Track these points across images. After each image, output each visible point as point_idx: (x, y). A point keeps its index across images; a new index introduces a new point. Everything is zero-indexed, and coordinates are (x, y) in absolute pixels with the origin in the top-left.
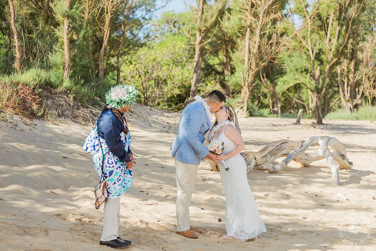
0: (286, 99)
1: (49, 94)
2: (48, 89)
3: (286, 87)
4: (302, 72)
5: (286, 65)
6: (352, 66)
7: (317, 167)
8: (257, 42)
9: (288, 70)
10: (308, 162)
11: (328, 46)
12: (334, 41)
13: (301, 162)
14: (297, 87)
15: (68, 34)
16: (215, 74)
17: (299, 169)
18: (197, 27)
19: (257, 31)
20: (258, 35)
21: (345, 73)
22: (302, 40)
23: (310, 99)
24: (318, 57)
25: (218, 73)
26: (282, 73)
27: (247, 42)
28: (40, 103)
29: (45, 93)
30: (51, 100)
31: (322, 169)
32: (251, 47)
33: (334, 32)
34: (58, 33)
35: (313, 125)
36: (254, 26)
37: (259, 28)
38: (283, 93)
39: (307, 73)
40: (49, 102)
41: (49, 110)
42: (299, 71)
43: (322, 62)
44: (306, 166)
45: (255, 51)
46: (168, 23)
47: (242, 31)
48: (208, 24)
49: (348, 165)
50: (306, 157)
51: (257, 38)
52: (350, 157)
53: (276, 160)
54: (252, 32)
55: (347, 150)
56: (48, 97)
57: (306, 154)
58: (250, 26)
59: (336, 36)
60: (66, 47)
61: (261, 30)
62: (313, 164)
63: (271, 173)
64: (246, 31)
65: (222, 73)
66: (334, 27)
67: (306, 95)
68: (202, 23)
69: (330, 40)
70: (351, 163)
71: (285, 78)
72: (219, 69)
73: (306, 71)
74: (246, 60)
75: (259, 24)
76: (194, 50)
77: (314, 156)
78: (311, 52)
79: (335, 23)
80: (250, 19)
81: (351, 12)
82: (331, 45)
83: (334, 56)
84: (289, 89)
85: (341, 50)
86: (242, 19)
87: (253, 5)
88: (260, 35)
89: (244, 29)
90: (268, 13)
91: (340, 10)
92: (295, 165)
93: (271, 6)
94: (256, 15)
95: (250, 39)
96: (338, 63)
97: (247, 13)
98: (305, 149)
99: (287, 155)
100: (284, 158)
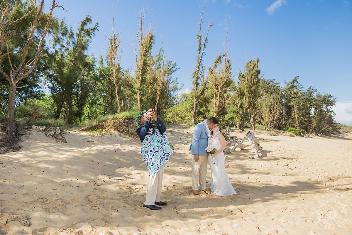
1: (131, 122)
2: (131, 120)
4: (233, 113)
5: (227, 110)
6: (254, 110)
7: (247, 150)
8: (218, 100)
9: (228, 112)
11: (245, 101)
12: (247, 99)
13: (240, 148)
14: (232, 118)
15: (139, 97)
16: (202, 115)
17: (239, 151)
18: (194, 95)
19: (218, 95)
20: (218, 97)
22: (234, 99)
23: (237, 122)
24: (241, 106)
25: (203, 114)
26: (226, 113)
27: (214, 100)
28: (127, 126)
29: (130, 122)
30: (132, 125)
31: (249, 151)
32: (216, 102)
33: (247, 96)
34: (135, 96)
35: (240, 132)
36: (217, 93)
37: (219, 94)
38: (227, 121)
39: (236, 113)
40: (131, 126)
41: (131, 129)
42: (232, 112)
43: (242, 108)
44: (242, 149)
45: (218, 104)
46: (184, 97)
47: (212, 95)
48: (199, 94)
49: (261, 148)
50: (243, 146)
51: (218, 98)
52: (261, 144)
54: (216, 96)
55: (260, 141)
56: (131, 123)
58: (215, 94)
59: (248, 98)
60: (139, 103)
61: (219, 95)
62: (246, 148)
63: (228, 153)
65: (205, 114)
66: (247, 94)
67: (235, 121)
68: (196, 94)
70: (262, 148)
71: (228, 115)
72: (203, 113)
74: (214, 107)
75: (219, 92)
76: (194, 105)
77: (246, 145)
78: (238, 104)
79: (247, 93)
80: (215, 91)
81: (253, 88)
82: (246, 101)
83: (247, 105)
84: (229, 119)
85: (250, 103)
86: (212, 91)
87: (216, 85)
88: (219, 97)
89: (213, 95)
90: (222, 88)
91: (249, 88)
92: (238, 149)
93: (223, 85)
94: (217, 89)
95: (215, 99)
96: (249, 108)
97: (214, 88)
98: (242, 142)
99: (234, 145)
100: (233, 147)
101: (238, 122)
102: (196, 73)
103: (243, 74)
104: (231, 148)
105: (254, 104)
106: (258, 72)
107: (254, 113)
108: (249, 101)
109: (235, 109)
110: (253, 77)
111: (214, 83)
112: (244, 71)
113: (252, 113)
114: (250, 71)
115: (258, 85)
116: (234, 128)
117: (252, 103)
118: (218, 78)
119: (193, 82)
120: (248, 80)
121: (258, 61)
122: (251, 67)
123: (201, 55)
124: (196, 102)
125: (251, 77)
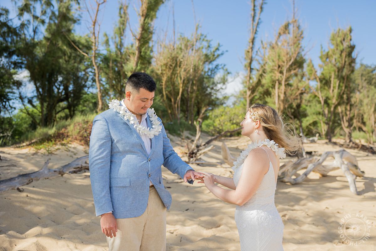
0: (309, 131)
3: (308, 123)
4: (317, 114)
5: (307, 112)
6: (348, 108)
7: (333, 176)
8: (283, 90)
9: (309, 114)
10: (325, 173)
12: (336, 91)
13: (320, 173)
14: (315, 123)
17: (318, 179)
18: (247, 86)
19: (283, 83)
20: (283, 85)
21: (344, 112)
24: (326, 102)
27: (277, 90)
31: (338, 178)
32: (280, 94)
33: (335, 85)
36: (280, 79)
37: (284, 80)
38: (307, 127)
39: (320, 115)
43: (328, 105)
44: (324, 176)
45: (282, 96)
47: (273, 83)
48: (254, 85)
49: (361, 173)
50: (323, 169)
51: (283, 87)
52: (362, 165)
53: (298, 172)
54: (280, 84)
57: (323, 166)
58: (278, 80)
59: (337, 88)
61: (285, 82)
63: (293, 184)
64: (276, 82)
66: (335, 82)
67: (320, 127)
68: (250, 84)
69: (333, 91)
70: (363, 172)
71: (307, 118)
73: (319, 113)
74: (277, 102)
75: (284, 77)
76: (246, 101)
77: (330, 167)
78: (321, 99)
79: (336, 80)
80: (278, 75)
81: (345, 72)
82: (333, 93)
83: (337, 100)
84: (310, 125)
85: (340, 96)
86: (272, 76)
87: (279, 67)
88: (285, 85)
89: (275, 82)
90: (289, 70)
91: (338, 72)
92: (315, 176)
93: (291, 66)
94: (281, 72)
95: (279, 88)
96: (339, 104)
97: (276, 72)
98: (322, 162)
99: (306, 168)
100: (304, 171)
101: (323, 128)
102: (248, 52)
103: (327, 51)
104: (301, 172)
105: (349, 99)
106: (352, 48)
107: (348, 113)
108: (340, 93)
109: (318, 108)
110: (344, 55)
111: (277, 62)
112: (329, 47)
113: (346, 113)
114: (337, 45)
115: (353, 67)
116: (316, 138)
117: (345, 96)
118: (283, 54)
119: (245, 66)
120: (335, 61)
121: (351, 31)
122: (339, 39)
123: (255, 24)
124: (250, 96)
125: (341, 55)
